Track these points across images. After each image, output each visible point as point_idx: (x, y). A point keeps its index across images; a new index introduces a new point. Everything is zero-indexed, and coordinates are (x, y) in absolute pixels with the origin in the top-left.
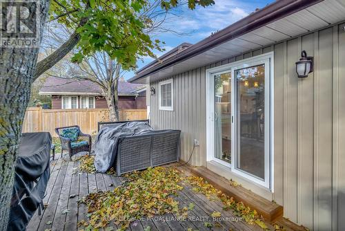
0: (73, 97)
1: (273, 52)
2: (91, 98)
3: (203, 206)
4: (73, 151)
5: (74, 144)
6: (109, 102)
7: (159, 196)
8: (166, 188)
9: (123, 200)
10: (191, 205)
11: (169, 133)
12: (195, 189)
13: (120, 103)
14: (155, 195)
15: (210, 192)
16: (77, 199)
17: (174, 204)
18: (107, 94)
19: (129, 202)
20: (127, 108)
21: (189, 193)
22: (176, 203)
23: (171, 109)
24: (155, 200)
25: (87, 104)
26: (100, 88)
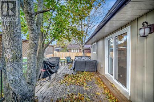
0: (74, 49)
1: (130, 26)
2: (78, 49)
3: (95, 89)
4: (68, 63)
5: (69, 61)
6: (82, 51)
7: (82, 80)
8: (86, 79)
9: (72, 78)
10: (91, 87)
11: (93, 61)
12: (96, 82)
13: (85, 51)
14: (81, 80)
15: (101, 85)
16: (63, 74)
17: (85, 84)
18: (81, 48)
19: (73, 79)
20: (87, 52)
21: (93, 83)
22: (86, 84)
23: (95, 53)
24: (80, 81)
25: (77, 51)
26: (80, 47)
